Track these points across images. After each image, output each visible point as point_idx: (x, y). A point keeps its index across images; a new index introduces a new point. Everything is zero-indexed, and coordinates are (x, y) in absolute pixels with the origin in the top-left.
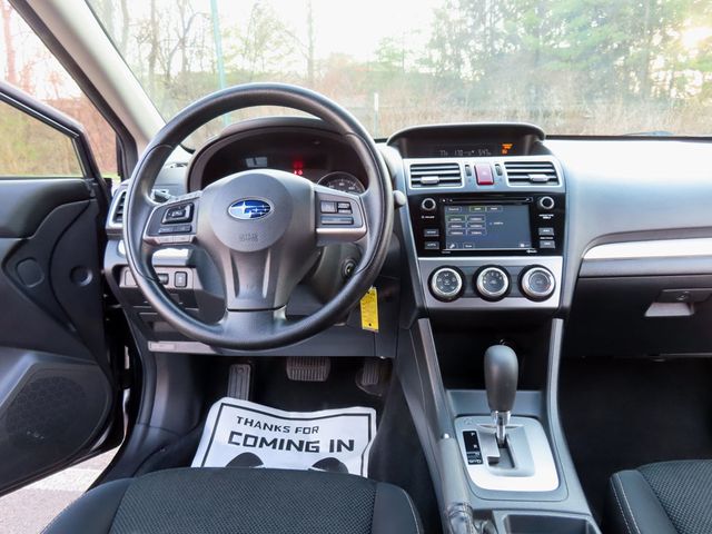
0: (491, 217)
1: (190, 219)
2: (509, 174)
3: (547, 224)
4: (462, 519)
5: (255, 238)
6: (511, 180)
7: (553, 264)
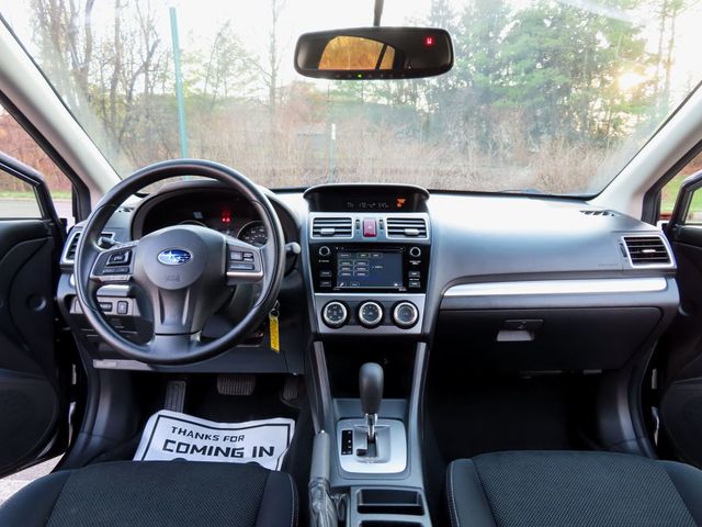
0: (373, 262)
1: (128, 263)
2: (389, 228)
3: (415, 268)
4: (319, 488)
5: (178, 279)
6: (389, 233)
7: (419, 299)
